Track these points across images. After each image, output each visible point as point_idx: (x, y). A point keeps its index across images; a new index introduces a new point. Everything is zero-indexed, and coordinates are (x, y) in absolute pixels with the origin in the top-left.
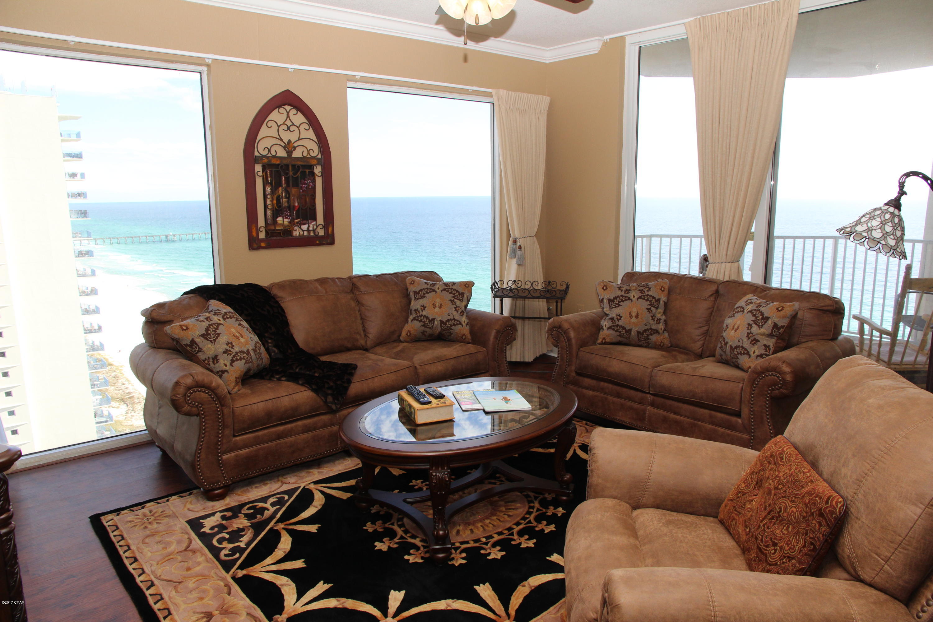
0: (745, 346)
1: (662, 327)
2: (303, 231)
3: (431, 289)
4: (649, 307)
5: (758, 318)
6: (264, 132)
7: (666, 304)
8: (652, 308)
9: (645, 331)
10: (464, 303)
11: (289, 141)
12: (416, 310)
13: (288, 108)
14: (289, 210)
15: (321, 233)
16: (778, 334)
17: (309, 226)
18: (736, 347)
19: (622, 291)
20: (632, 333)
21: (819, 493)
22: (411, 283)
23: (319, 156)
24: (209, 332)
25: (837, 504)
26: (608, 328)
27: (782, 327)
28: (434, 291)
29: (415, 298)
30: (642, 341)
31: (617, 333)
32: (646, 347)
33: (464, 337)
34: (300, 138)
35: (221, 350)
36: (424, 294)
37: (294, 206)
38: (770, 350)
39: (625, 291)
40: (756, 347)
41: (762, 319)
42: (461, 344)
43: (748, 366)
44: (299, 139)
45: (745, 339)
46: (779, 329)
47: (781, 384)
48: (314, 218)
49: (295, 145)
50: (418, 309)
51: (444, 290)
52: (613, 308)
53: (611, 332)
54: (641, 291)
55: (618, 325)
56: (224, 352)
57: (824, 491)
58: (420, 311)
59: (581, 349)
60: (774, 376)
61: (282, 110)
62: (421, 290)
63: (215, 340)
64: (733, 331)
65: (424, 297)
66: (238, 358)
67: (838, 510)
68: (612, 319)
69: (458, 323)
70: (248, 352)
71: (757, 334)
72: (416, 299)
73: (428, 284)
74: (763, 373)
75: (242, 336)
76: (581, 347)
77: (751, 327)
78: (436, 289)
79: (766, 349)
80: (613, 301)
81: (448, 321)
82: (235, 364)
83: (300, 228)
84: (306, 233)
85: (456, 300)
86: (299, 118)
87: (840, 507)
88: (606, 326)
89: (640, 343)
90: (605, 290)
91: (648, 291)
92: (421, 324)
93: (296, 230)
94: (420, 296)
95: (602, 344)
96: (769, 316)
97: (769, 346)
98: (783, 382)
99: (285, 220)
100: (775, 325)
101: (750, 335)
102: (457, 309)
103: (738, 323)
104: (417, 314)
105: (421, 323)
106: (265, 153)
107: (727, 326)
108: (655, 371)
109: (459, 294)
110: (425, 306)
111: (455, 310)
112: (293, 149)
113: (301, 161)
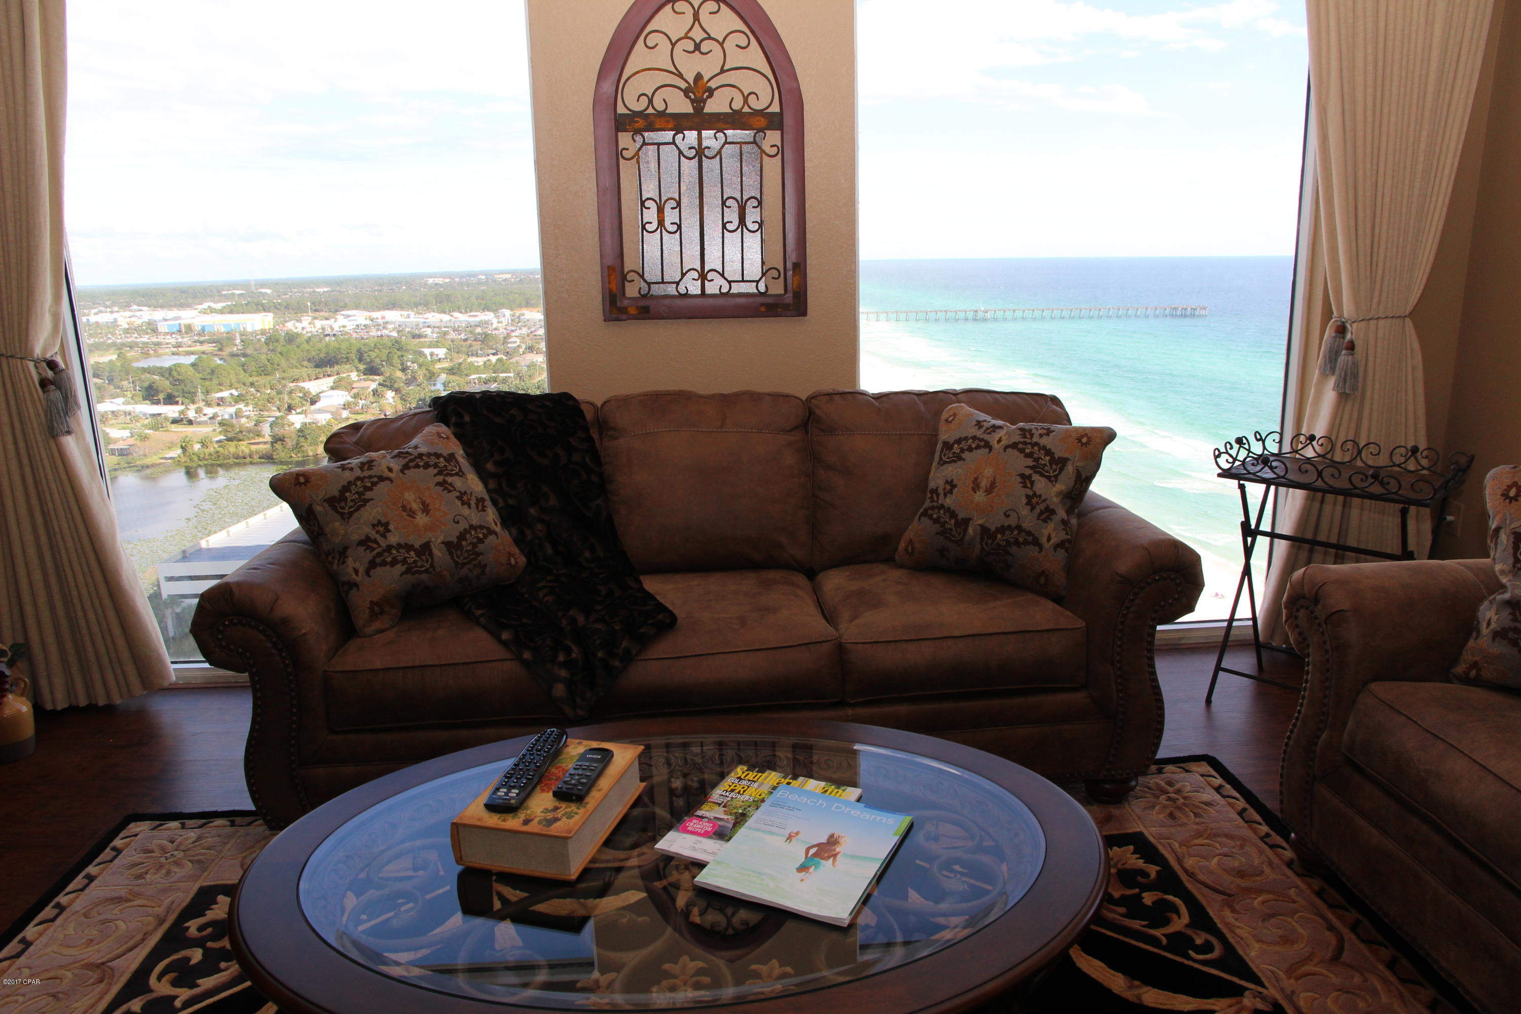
3: (982, 440)
6: (639, 58)
11: (699, 77)
12: (935, 491)
22: (947, 421)
23: (775, 108)
24: (347, 494)
28: (988, 446)
29: (941, 459)
33: (1042, 580)
34: (725, 68)
35: (355, 537)
36: (962, 451)
44: (723, 71)
49: (713, 84)
50: (938, 489)
51: (1014, 446)
53: (1499, 648)
56: (361, 543)
58: (941, 496)
59: (1373, 686)
62: (959, 441)
63: (351, 514)
65: (960, 459)
69: (1030, 539)
70: (426, 548)
72: (942, 463)
73: (981, 427)
75: (426, 509)
78: (994, 443)
81: (1002, 529)
82: (379, 571)
85: (1036, 477)
86: (723, 21)
88: (1489, 624)
90: (1514, 498)
92: (938, 527)
94: (951, 455)
95: (1465, 680)
102: (1035, 500)
104: (934, 501)
105: (937, 525)
106: (639, 106)
109: (1053, 461)
110: (955, 482)
111: (1027, 504)
112: (707, 94)
113: (727, 123)
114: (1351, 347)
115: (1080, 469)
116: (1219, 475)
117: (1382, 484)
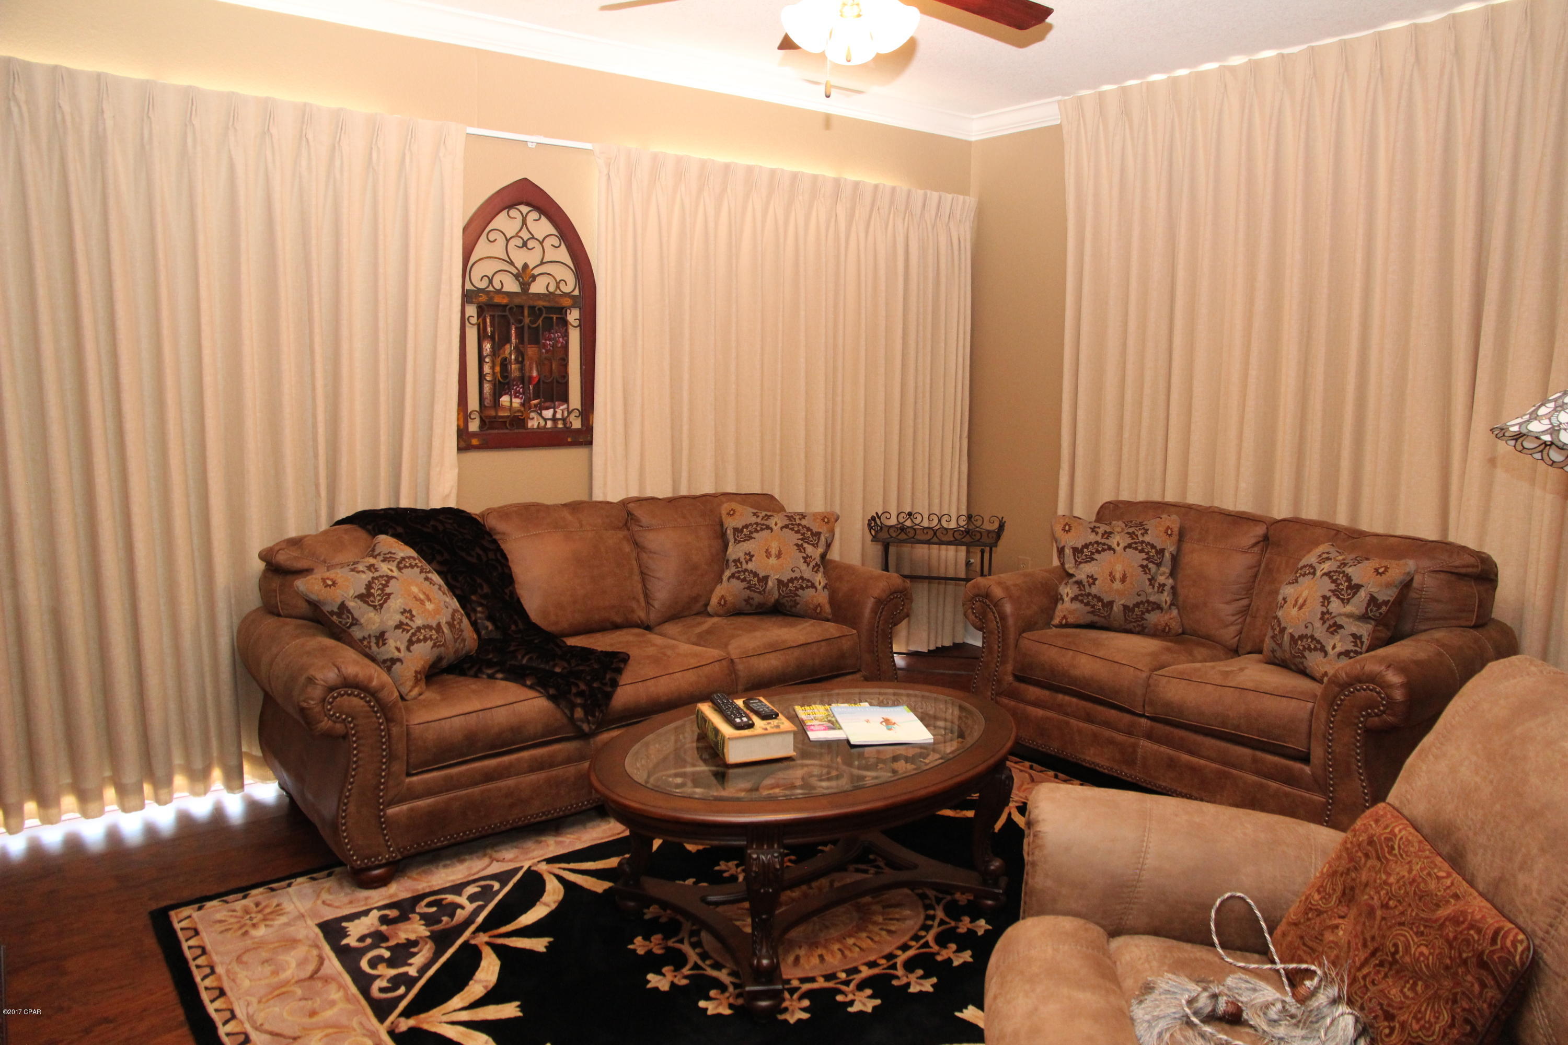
0: (1317, 635)
1: (1168, 599)
2: (545, 420)
3: (763, 525)
4: (1145, 563)
5: (1341, 587)
6: (482, 248)
7: (1175, 559)
8: (1151, 565)
9: (1137, 605)
10: (820, 550)
11: (526, 266)
12: (737, 561)
13: (524, 209)
14: (523, 383)
15: (577, 424)
16: (1378, 615)
17: (555, 413)
18: (1301, 637)
19: (1097, 533)
20: (1115, 608)
21: (1476, 921)
22: (728, 514)
23: (576, 293)
24: (372, 591)
25: (1514, 943)
26: (1072, 600)
27: (1386, 603)
28: (768, 527)
29: (735, 540)
30: (1131, 622)
31: (1088, 608)
32: (1138, 633)
33: (818, 610)
34: (544, 261)
35: (392, 623)
36: (751, 533)
37: (531, 378)
38: (1362, 643)
39: (1103, 535)
40: (1338, 637)
41: (1348, 588)
42: (813, 621)
43: (1322, 670)
44: (542, 263)
45: (1318, 624)
46: (1379, 606)
47: (1383, 705)
48: (565, 399)
49: (536, 272)
50: (739, 559)
51: (786, 526)
52: (1080, 563)
53: (1077, 605)
54: (1131, 535)
55: (1089, 594)
56: (397, 627)
57: (1483, 917)
58: (744, 563)
59: (1024, 635)
60: (1371, 690)
61: (513, 213)
62: (746, 526)
63: (381, 606)
64: (1296, 609)
65: (751, 538)
66: (421, 637)
67: (1517, 958)
68: (1079, 583)
69: (809, 584)
70: (439, 628)
71: (1340, 615)
72: (737, 542)
73: (758, 517)
74: (1351, 685)
75: (430, 600)
76: (1024, 631)
77: (1329, 603)
78: (772, 526)
79: (1355, 642)
80: (1081, 551)
81: (791, 580)
82: (414, 647)
83: (540, 415)
84: (549, 425)
85: (805, 545)
86: (542, 227)
87: (1523, 952)
88: (1067, 595)
89: (1128, 627)
90: (1069, 531)
91: (1143, 535)
92: (744, 584)
93: (533, 418)
94: (743, 536)
95: (1060, 626)
96: (1360, 583)
97: (1360, 637)
98: (1387, 702)
99: (514, 400)
100: (1372, 600)
101: (1327, 616)
102: (808, 560)
103: (1305, 594)
104: (738, 567)
106: (483, 285)
107: (1284, 599)
108: (1155, 677)
109: (812, 534)
110: (752, 554)
111: (803, 563)
112: (531, 279)
113: (545, 301)
115: (827, 537)
117: (971, 536)
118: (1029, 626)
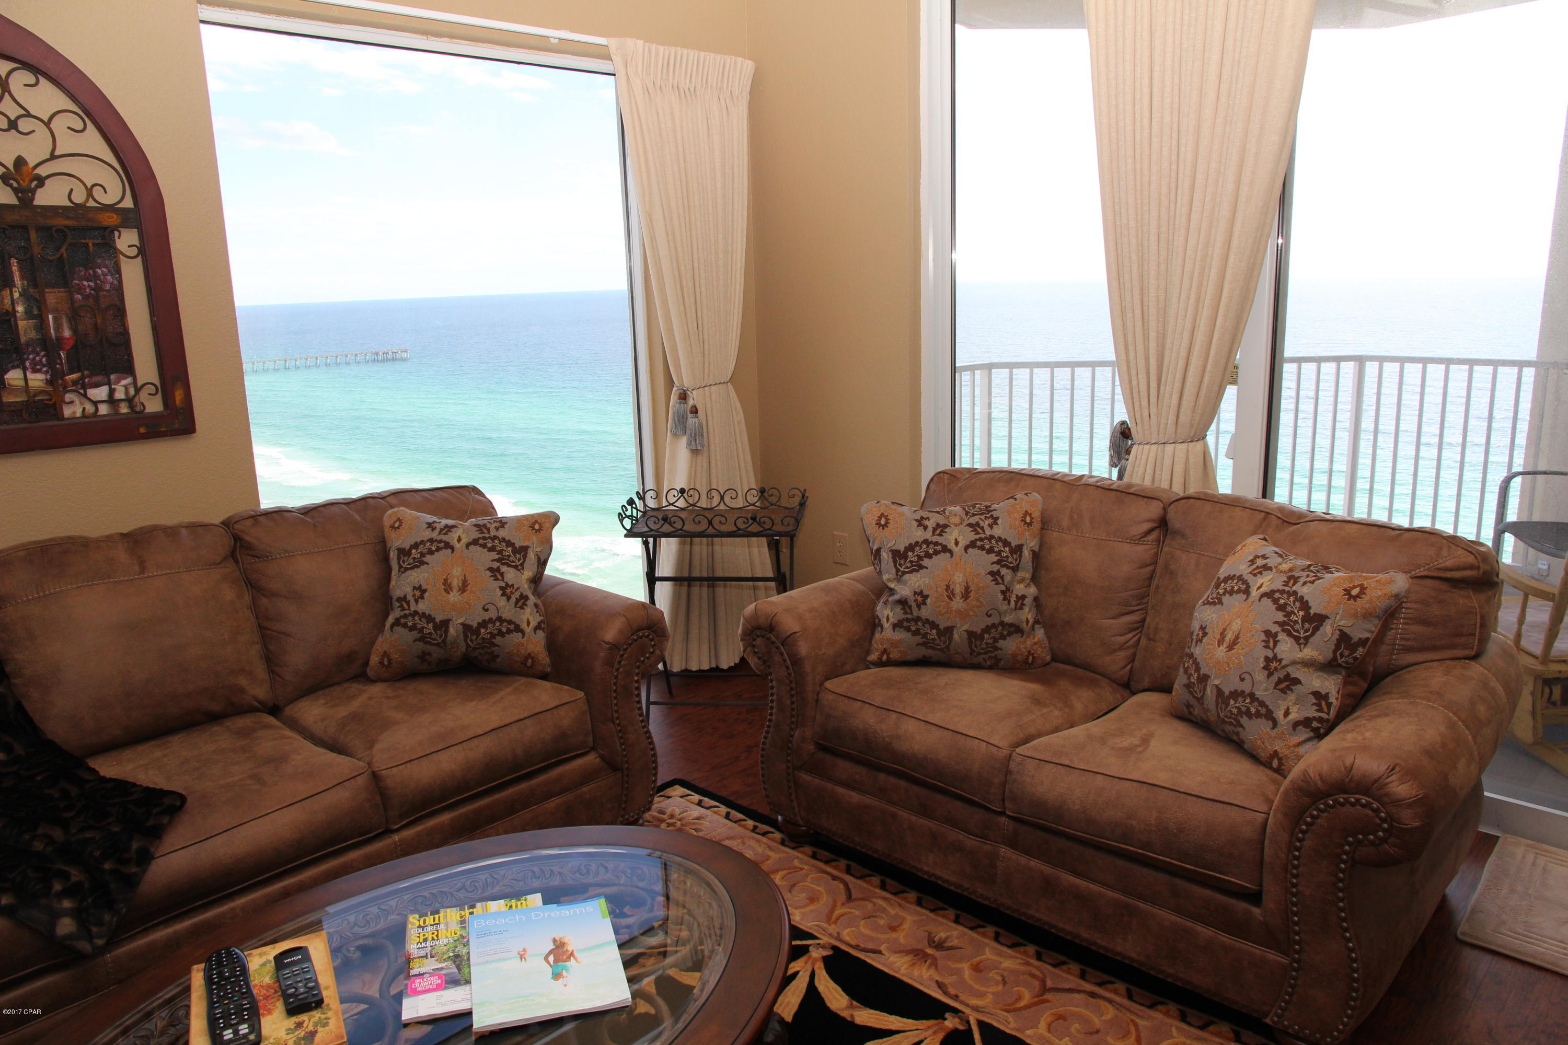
0: (1258, 694)
1: (1030, 616)
2: (95, 403)
3: (441, 541)
4: (996, 568)
5: (1293, 618)
7: (1036, 556)
8: (1004, 571)
9: (987, 629)
10: (528, 573)
11: (22, 163)
12: (401, 600)
14: (45, 348)
15: (154, 405)
16: (1351, 661)
17: (112, 392)
18: (1235, 695)
19: (925, 528)
20: (956, 636)
22: (392, 527)
23: (128, 203)
26: (895, 626)
27: (1363, 642)
28: (448, 546)
29: (400, 567)
30: (979, 654)
31: (918, 639)
32: (990, 668)
33: (530, 664)
34: (57, 153)
36: (423, 555)
37: (60, 339)
38: (1329, 705)
39: (934, 530)
40: (1292, 697)
41: (1304, 620)
42: (523, 680)
43: (1270, 749)
44: (53, 157)
45: (1260, 676)
46: (1353, 647)
47: (1384, 831)
48: (129, 369)
49: (42, 172)
50: (405, 597)
51: (475, 542)
52: (904, 573)
53: (900, 635)
54: (974, 527)
55: (918, 619)
58: (412, 603)
59: (828, 684)
60: (1363, 806)
62: (416, 546)
64: (1223, 648)
65: (423, 563)
68: (903, 602)
69: (512, 627)
71: (1294, 663)
72: (403, 570)
73: (434, 529)
74: (1329, 795)
76: (828, 678)
77: (1276, 643)
78: (454, 542)
79: (1319, 705)
80: (904, 556)
81: (484, 624)
83: (85, 395)
84: (104, 409)
85: (504, 569)
86: (45, 98)
88: (888, 619)
89: (975, 660)
90: (886, 525)
91: (991, 526)
92: (415, 634)
93: (72, 402)
94: (411, 561)
95: (880, 664)
96: (1324, 612)
97: (1326, 697)
98: (1391, 825)
99: (30, 376)
100: (1343, 638)
101: (1274, 665)
102: (508, 591)
103: (1236, 625)
104: (404, 609)
105: (415, 632)
107: (1203, 628)
108: (1019, 759)
109: (516, 551)
110: (424, 587)
111: (503, 595)
112: (35, 183)
113: (68, 218)
114: (695, 411)
115: (539, 554)
116: (626, 536)
117: (759, 524)
118: (836, 670)
